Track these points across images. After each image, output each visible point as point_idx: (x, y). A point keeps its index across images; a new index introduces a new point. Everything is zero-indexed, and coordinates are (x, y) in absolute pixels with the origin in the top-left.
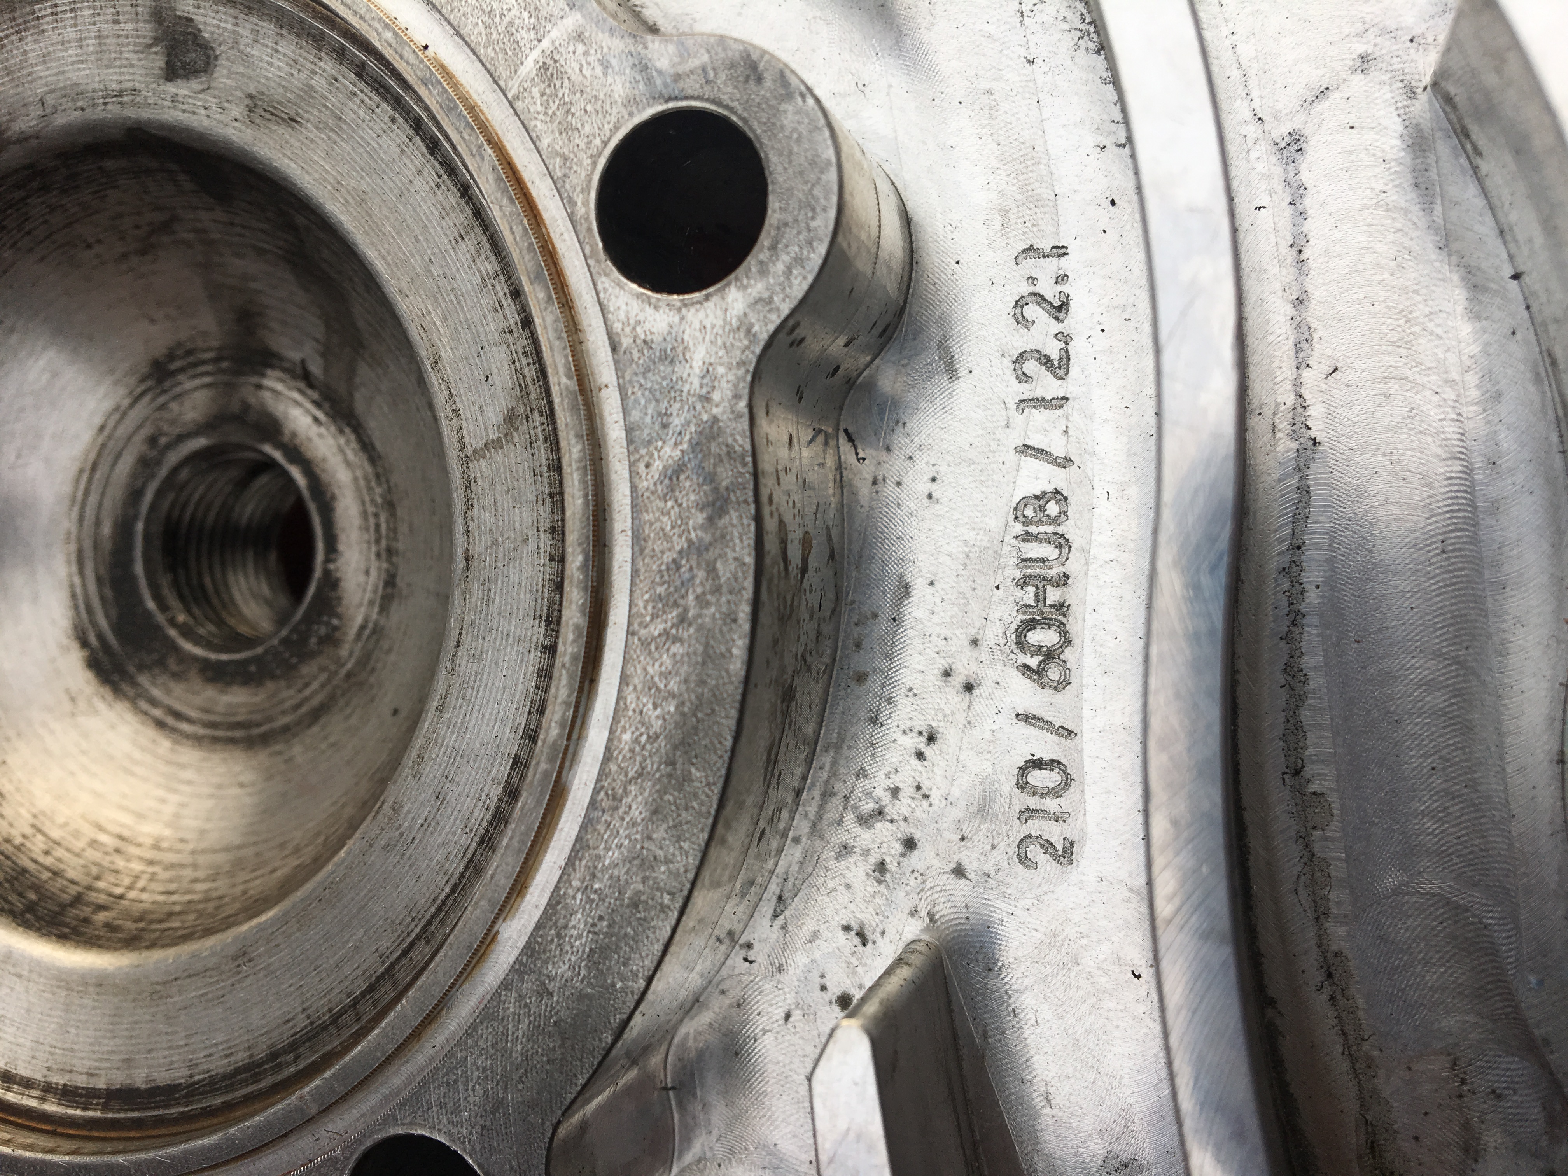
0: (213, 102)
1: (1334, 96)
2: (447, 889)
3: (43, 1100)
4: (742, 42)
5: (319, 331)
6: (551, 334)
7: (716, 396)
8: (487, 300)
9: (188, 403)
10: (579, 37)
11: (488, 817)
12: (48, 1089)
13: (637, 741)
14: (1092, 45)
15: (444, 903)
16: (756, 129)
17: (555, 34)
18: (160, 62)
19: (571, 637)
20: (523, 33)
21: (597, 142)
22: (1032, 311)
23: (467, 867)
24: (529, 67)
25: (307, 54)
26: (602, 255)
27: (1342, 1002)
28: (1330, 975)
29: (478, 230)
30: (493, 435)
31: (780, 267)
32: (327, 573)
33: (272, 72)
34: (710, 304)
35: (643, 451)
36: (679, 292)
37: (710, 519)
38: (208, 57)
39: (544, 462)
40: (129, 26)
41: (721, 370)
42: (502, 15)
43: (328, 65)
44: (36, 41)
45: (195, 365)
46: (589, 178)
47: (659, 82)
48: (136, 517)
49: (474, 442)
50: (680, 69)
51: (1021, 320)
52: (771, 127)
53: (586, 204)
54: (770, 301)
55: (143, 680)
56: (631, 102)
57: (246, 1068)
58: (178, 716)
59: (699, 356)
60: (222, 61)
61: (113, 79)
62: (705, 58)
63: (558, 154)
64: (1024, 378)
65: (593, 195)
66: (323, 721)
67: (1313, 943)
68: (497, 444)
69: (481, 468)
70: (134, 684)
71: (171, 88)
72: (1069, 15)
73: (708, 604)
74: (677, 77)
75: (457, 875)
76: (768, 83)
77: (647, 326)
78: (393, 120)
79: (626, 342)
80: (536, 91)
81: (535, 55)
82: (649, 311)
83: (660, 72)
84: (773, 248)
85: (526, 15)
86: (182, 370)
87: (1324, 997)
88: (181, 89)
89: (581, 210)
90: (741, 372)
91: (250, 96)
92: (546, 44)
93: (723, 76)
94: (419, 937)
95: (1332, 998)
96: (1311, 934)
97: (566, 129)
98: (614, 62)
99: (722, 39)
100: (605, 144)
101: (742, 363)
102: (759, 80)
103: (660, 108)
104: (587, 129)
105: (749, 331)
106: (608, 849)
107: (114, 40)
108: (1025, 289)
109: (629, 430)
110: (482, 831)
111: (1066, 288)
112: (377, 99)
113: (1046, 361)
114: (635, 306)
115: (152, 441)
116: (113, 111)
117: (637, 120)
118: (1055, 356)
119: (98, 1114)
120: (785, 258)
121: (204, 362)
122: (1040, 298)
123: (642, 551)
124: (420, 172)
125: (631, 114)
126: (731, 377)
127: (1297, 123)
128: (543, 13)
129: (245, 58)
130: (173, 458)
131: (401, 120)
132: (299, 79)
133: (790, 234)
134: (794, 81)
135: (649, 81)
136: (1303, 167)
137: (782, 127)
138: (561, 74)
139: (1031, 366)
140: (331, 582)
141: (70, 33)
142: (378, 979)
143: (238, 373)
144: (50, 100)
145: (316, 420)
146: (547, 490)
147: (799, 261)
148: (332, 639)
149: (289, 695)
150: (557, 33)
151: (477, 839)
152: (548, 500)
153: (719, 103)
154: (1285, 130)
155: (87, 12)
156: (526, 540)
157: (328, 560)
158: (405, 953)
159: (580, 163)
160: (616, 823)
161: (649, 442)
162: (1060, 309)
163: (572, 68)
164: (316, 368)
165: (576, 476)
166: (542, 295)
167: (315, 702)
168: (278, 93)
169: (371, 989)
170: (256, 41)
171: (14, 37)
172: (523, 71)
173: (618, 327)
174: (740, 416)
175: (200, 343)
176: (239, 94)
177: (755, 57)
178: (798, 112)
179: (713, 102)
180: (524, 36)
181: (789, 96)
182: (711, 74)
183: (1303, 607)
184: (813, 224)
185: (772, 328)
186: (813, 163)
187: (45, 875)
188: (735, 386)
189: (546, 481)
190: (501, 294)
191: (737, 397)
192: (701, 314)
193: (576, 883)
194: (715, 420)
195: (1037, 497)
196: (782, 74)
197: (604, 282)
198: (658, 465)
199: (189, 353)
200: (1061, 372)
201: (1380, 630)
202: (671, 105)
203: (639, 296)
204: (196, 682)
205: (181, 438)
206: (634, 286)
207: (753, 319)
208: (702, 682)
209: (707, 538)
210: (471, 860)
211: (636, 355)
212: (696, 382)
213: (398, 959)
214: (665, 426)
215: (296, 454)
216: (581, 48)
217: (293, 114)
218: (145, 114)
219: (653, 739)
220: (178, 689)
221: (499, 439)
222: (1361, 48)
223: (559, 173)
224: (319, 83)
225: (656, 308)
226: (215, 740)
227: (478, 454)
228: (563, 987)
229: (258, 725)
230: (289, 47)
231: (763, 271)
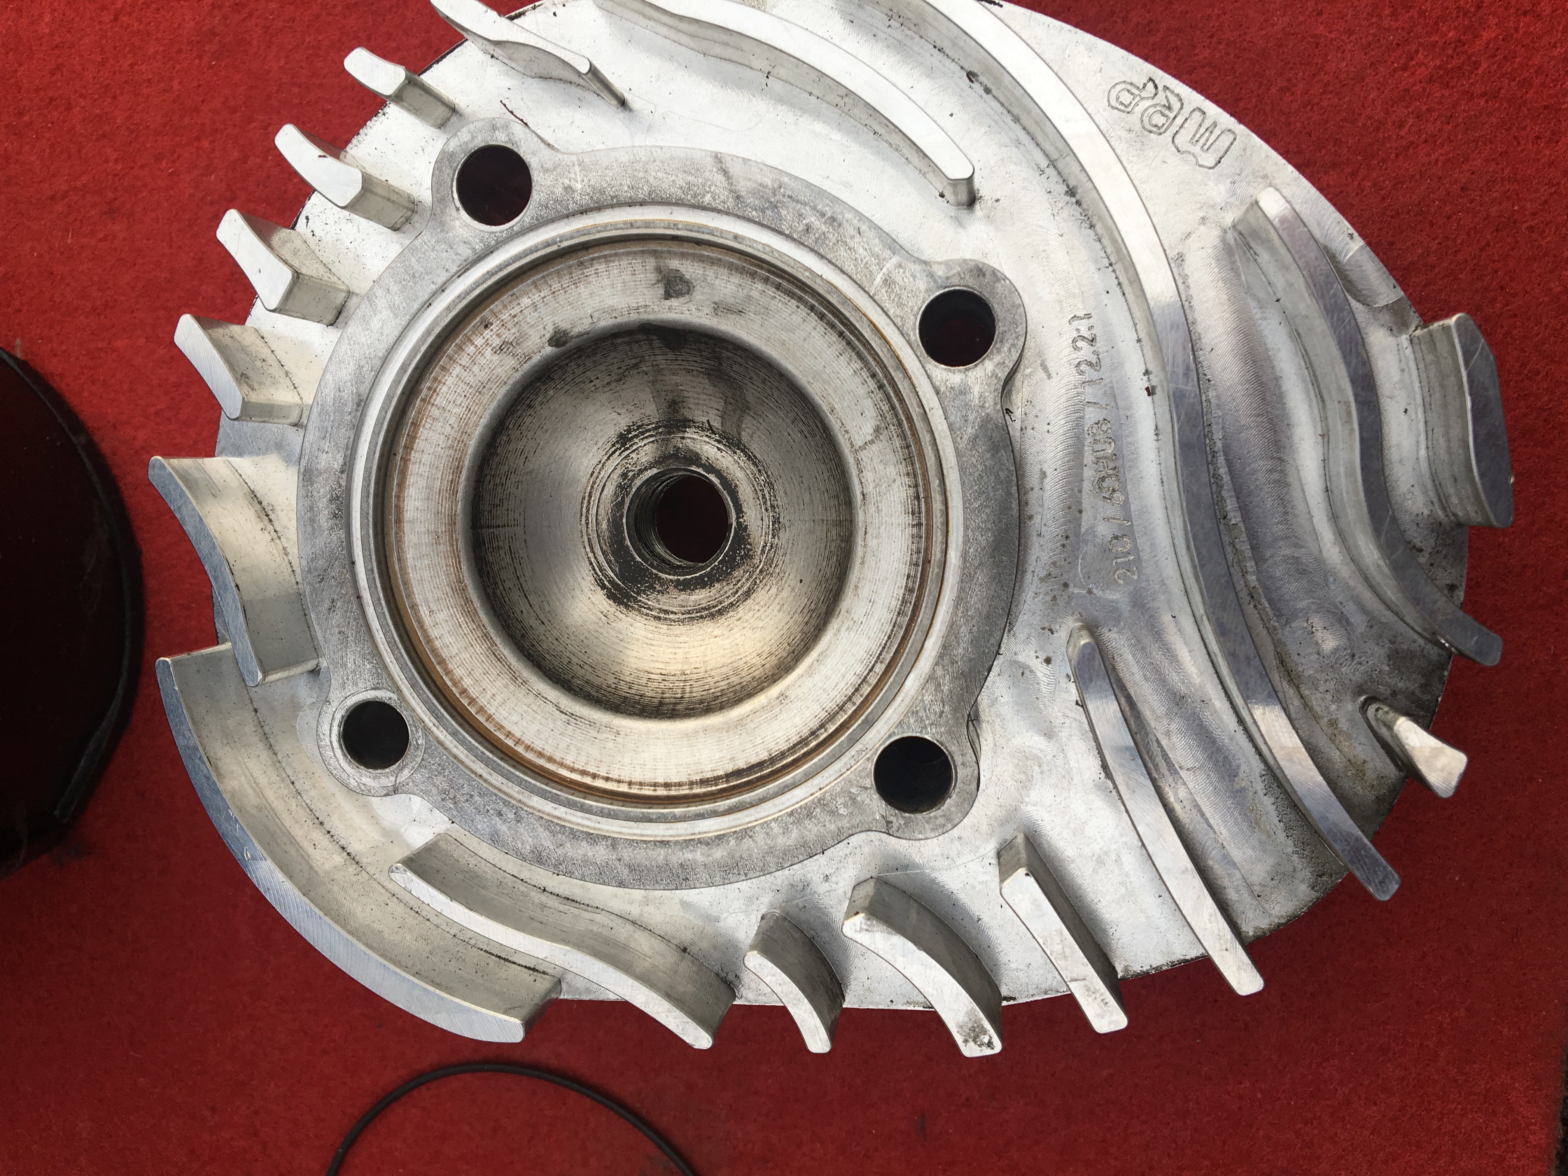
0: (693, 308)
1: (1193, 236)
2: (886, 638)
3: (691, 789)
4: (974, 260)
5: (721, 405)
6: (908, 391)
7: (987, 405)
8: (858, 380)
9: (642, 453)
10: (900, 266)
11: (900, 603)
12: (692, 784)
13: (977, 551)
14: (1087, 226)
15: (885, 644)
16: (986, 295)
17: (888, 266)
18: (662, 291)
19: (939, 515)
20: (873, 267)
21: (916, 309)
22: (1080, 344)
23: (894, 626)
24: (878, 280)
25: (747, 281)
26: (926, 355)
27: (1259, 607)
28: (1252, 597)
29: (850, 351)
30: (870, 438)
31: (1006, 349)
32: (739, 524)
33: (726, 291)
34: (978, 368)
35: (958, 433)
36: (963, 365)
37: (992, 455)
38: (689, 287)
39: (898, 445)
40: (642, 276)
41: (987, 394)
42: (862, 260)
43: (760, 286)
44: (586, 288)
45: (642, 433)
46: (915, 324)
47: (939, 281)
48: (621, 517)
49: (859, 443)
50: (949, 275)
51: (1076, 348)
52: (993, 293)
53: (915, 335)
54: (1004, 363)
55: (642, 598)
56: (928, 290)
57: (799, 743)
58: (666, 612)
59: (976, 390)
60: (698, 287)
61: (633, 302)
62: (959, 269)
63: (898, 316)
64: (1081, 373)
65: (917, 331)
66: (752, 597)
67: (1243, 585)
68: (872, 442)
69: (863, 455)
70: (636, 601)
71: (668, 303)
72: (1075, 213)
73: (998, 490)
74: (948, 278)
75: (889, 631)
76: (988, 276)
77: (951, 381)
78: (798, 307)
79: (943, 389)
80: (883, 291)
81: (881, 275)
82: (951, 375)
83: (940, 277)
84: (1002, 342)
85: (873, 259)
86: (636, 436)
87: (1252, 606)
88: (674, 302)
89: (913, 338)
90: (996, 393)
91: (715, 303)
92: (884, 270)
93: (967, 276)
94: (876, 662)
95: (1255, 606)
96: (1242, 582)
97: (901, 305)
98: (918, 275)
99: (965, 261)
100: (920, 309)
101: (996, 390)
102: (984, 275)
103: (942, 291)
104: (910, 304)
105: (996, 377)
106: (971, 598)
107: (633, 283)
108: (1075, 334)
109: (951, 426)
110: (897, 610)
111: (1093, 331)
112: (788, 298)
113: (1090, 364)
114: (945, 374)
115: (624, 475)
116: (634, 317)
117: (932, 297)
118: (1094, 362)
119: (725, 786)
120: (1008, 345)
121: (649, 430)
122: (1083, 338)
123: (965, 473)
124: (815, 329)
125: (929, 296)
126: (992, 396)
127: (1180, 248)
128: (881, 257)
129: (711, 286)
130: (638, 482)
131: (802, 307)
132: (742, 294)
133: (1008, 335)
134: (999, 274)
135: (935, 281)
136: (1186, 267)
137: (997, 293)
138: (894, 283)
139: (1083, 367)
140: (742, 528)
141: (606, 282)
142: (859, 685)
143: (669, 433)
144: (596, 315)
145: (719, 449)
146: (902, 458)
147: (1013, 345)
148: (748, 556)
149: (729, 589)
150: (890, 265)
151: (896, 614)
152: (903, 462)
153: (968, 287)
154: (1175, 252)
155: (616, 271)
156: (894, 481)
157: (738, 518)
158: (871, 670)
159: (909, 318)
160: (973, 586)
161: (960, 429)
162: (1092, 341)
163: (899, 279)
164: (716, 424)
165: (929, 448)
166: (901, 376)
167: (745, 589)
168: (732, 301)
169: (857, 690)
170: (716, 278)
171: (573, 287)
172: (876, 283)
173: (938, 384)
174: (998, 411)
175: (646, 421)
176: (709, 302)
177: (981, 266)
178: (1003, 286)
179: (965, 286)
180: (874, 268)
181: (998, 280)
182: (963, 276)
183: (1216, 449)
184: (1017, 330)
185: (1006, 374)
186: (1013, 306)
187: (637, 698)
188: (995, 400)
189: (901, 454)
190: (865, 377)
191: (995, 404)
192: (975, 373)
193: (960, 615)
194: (988, 414)
195: (1097, 424)
196: (994, 272)
197: (928, 366)
198: (965, 437)
199: (639, 427)
200: (1098, 368)
201: (1248, 453)
202: (947, 290)
203: (945, 369)
204: (674, 592)
205: (641, 471)
206: (943, 366)
207: (997, 371)
208: (1000, 522)
209: (993, 463)
210: (895, 623)
211: (948, 394)
212: (977, 401)
213: (868, 674)
214: (966, 421)
215: (710, 468)
216: (901, 271)
217: (740, 309)
218: (652, 317)
219: (983, 549)
220: (663, 598)
221: (872, 440)
222: (1201, 214)
223: (900, 324)
224: (755, 294)
225: (954, 373)
226: (692, 619)
227: (863, 448)
228: (962, 658)
229: (714, 607)
230: (736, 279)
231: (999, 351)
